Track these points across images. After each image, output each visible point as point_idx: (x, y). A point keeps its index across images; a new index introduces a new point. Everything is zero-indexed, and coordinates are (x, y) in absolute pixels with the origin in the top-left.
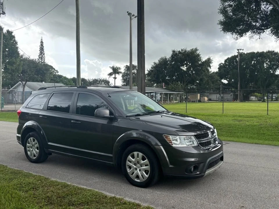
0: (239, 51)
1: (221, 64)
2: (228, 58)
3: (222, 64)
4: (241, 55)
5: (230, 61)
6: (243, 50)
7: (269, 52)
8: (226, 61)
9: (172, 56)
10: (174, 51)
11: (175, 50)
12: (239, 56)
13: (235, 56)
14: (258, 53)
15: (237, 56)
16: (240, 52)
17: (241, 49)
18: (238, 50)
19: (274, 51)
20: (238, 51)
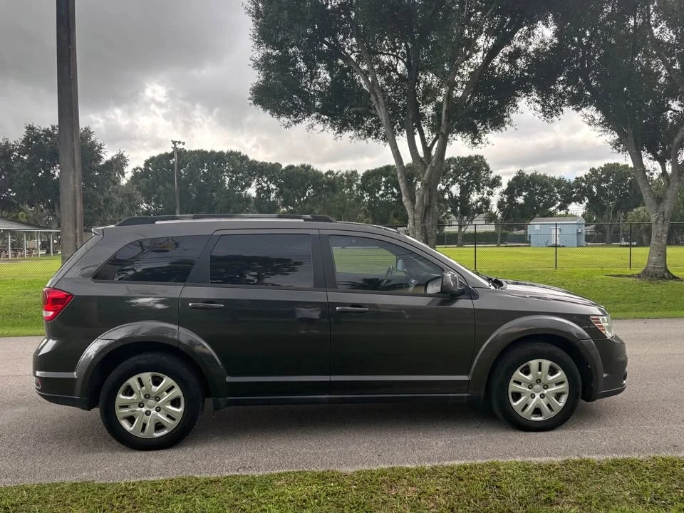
0: (175, 145)
1: (137, 169)
2: (153, 159)
3: (139, 170)
4: (180, 153)
5: (157, 164)
6: (184, 144)
7: (231, 153)
8: (147, 163)
9: (26, 141)
10: (30, 128)
11: (35, 126)
12: (176, 155)
13: (166, 154)
14: (213, 152)
15: (172, 154)
16: (177, 147)
17: (180, 142)
18: (174, 142)
19: (240, 153)
20: (173, 146)
